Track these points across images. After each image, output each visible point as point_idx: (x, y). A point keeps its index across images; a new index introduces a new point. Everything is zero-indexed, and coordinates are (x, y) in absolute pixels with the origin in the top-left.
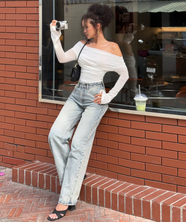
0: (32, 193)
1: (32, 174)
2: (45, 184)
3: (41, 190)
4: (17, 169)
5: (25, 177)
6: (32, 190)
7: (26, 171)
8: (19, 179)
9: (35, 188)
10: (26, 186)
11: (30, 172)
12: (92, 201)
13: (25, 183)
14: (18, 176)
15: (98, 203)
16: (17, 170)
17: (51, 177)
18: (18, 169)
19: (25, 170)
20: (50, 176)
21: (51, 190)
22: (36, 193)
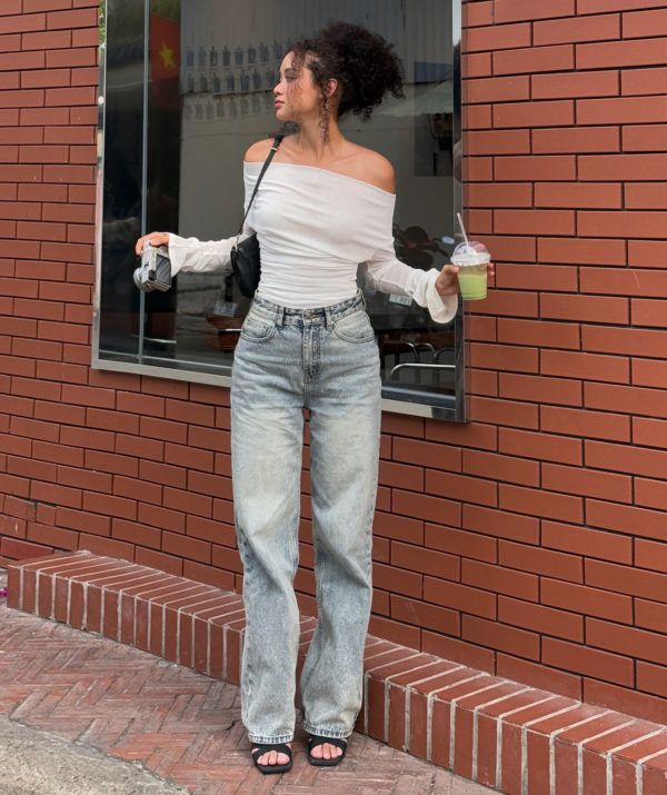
0: (47, 639)
1: (54, 583)
2: (85, 616)
3: (75, 631)
4: (18, 567)
5: (37, 593)
6: (50, 630)
7: (41, 576)
8: (24, 600)
9: (62, 626)
10: (39, 619)
11: (51, 579)
12: (208, 667)
13: (37, 613)
14: (22, 589)
15: (225, 675)
16: (19, 571)
17: (103, 592)
18: (21, 568)
19: (38, 573)
20: (100, 591)
21: (101, 635)
22: (56, 639)
